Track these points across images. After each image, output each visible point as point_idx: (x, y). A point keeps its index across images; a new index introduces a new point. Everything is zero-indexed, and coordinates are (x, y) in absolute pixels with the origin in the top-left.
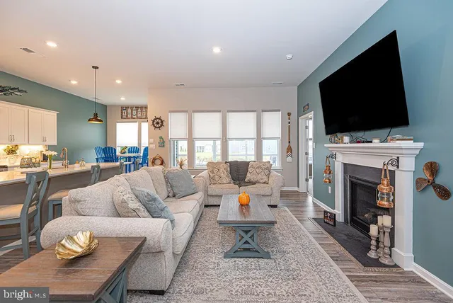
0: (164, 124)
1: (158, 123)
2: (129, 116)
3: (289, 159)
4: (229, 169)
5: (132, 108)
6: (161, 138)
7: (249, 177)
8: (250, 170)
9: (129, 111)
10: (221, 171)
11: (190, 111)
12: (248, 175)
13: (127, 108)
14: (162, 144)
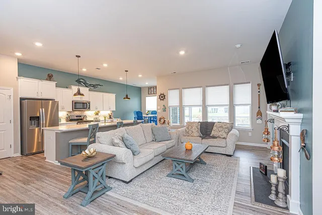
0: (166, 97)
1: (162, 97)
2: (152, 93)
3: (259, 121)
4: (199, 127)
5: (153, 87)
6: (164, 106)
7: (213, 133)
8: (215, 128)
9: (152, 89)
10: (193, 128)
11: (181, 89)
12: (213, 132)
13: (151, 88)
14: (164, 110)
